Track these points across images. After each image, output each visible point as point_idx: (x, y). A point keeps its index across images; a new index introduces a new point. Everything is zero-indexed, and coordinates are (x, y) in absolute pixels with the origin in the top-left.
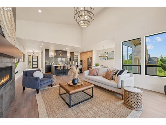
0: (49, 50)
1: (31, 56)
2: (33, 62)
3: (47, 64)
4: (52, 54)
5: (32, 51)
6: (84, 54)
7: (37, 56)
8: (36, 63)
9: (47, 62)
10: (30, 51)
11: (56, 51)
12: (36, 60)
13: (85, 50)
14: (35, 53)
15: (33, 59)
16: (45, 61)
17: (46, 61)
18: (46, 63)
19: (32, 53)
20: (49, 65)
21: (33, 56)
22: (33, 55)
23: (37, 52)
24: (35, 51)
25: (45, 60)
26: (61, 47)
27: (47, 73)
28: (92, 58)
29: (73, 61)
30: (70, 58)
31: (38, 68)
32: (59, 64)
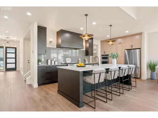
0: (45, 29)
1: (3, 47)
2: (6, 58)
4: (51, 40)
5: (4, 37)
7: (16, 48)
12: (13, 55)
13: (127, 32)
14: (10, 41)
15: (6, 53)
16: (38, 57)
19: (5, 40)
21: (6, 48)
22: (8, 45)
23: (15, 39)
24: (12, 38)
26: (86, 15)
27: (42, 86)
28: (140, 49)
29: (91, 57)
30: (85, 50)
31: (16, 70)
32: (84, 65)
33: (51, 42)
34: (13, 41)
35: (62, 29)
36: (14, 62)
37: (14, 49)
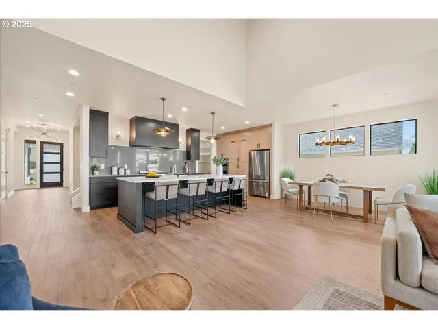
0: (105, 115)
1: (34, 142)
2: (42, 163)
3: (96, 173)
4: (119, 133)
5: (36, 124)
6: (234, 138)
7: (61, 145)
8: (57, 168)
9: (98, 165)
10: (28, 122)
11: (137, 121)
12: (57, 158)
13: (247, 122)
14: (49, 131)
15: (42, 153)
16: (91, 161)
17: (95, 162)
18: (93, 169)
19: (39, 130)
20: (108, 175)
21: (42, 143)
22: (44, 139)
23: (59, 127)
24: (51, 125)
25: (91, 157)
26: (163, 99)
27: (98, 211)
28: (269, 150)
29: (197, 162)
30: (185, 150)
31: (62, 186)
32: (157, 175)
33: (118, 136)
34: (55, 131)
35: (137, 115)
36: (59, 171)
37: (59, 146)
